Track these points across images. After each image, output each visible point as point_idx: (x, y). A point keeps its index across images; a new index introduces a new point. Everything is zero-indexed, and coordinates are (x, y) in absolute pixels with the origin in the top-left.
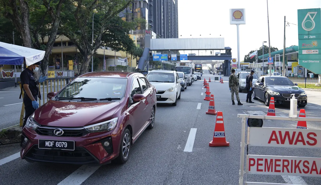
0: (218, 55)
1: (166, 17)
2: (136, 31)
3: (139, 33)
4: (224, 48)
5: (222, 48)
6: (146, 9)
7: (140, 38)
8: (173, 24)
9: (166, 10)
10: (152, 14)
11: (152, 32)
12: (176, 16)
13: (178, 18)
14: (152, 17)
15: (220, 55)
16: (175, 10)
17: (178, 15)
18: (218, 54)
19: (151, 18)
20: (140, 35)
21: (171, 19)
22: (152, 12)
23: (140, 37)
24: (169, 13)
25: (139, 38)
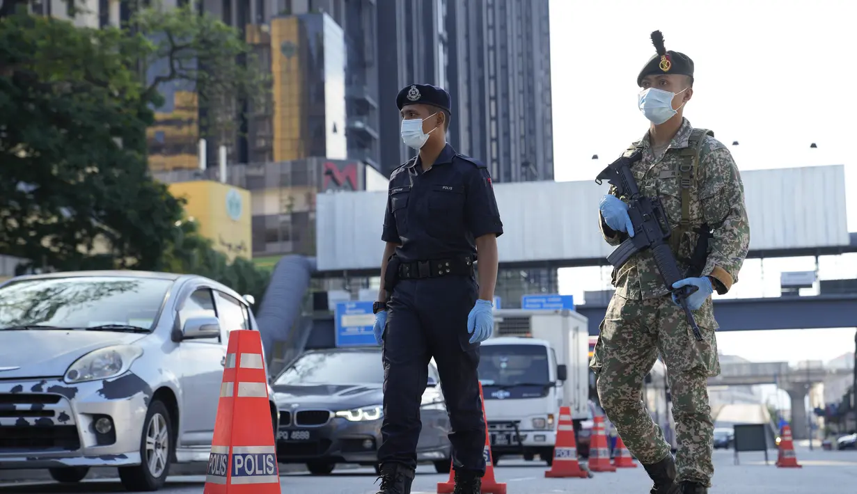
0: (804, 293)
1: (469, 82)
2: (261, 172)
3: (282, 184)
4: (845, 241)
5: (833, 242)
6: (328, 22)
7: (288, 218)
8: (517, 129)
9: (467, 36)
10: (371, 54)
11: (370, 171)
12: (539, 73)
13: (548, 89)
14: (372, 75)
15: (814, 291)
16: (529, 37)
17: (548, 72)
18: (798, 287)
19: (363, 81)
20: (286, 193)
21: (506, 95)
22: (371, 43)
23: (290, 207)
24: (489, 57)
25: (282, 219)
